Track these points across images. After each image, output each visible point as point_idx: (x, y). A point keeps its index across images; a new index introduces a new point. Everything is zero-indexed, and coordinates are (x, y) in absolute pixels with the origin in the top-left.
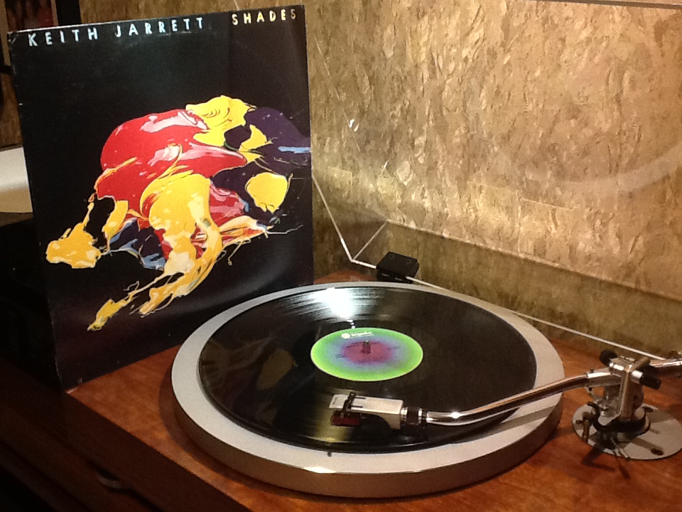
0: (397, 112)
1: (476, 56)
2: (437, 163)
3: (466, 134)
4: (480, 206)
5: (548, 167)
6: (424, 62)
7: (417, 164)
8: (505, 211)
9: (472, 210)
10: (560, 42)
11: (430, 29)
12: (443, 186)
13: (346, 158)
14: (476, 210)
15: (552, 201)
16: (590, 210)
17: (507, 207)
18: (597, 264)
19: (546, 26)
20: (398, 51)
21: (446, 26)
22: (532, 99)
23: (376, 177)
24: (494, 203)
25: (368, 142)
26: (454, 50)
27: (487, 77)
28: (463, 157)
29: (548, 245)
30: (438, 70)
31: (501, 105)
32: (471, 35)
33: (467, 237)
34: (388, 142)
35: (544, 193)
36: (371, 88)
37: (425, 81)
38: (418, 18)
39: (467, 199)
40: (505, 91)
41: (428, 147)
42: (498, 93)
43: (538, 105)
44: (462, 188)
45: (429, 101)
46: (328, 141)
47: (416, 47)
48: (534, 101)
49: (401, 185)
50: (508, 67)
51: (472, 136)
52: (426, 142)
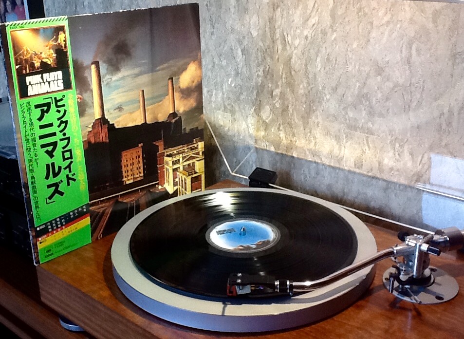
0: (261, 73)
1: (313, 34)
2: (288, 107)
3: (308, 87)
4: (318, 136)
5: (363, 109)
6: (278, 39)
7: (275, 108)
8: (335, 139)
9: (312, 138)
10: (370, 24)
11: (282, 17)
12: (293, 122)
13: (227, 104)
14: (315, 138)
15: (366, 131)
16: (392, 137)
17: (336, 136)
18: (397, 173)
19: (360, 13)
20: (260, 32)
21: (292, 15)
22: (351, 63)
23: (247, 117)
24: (328, 133)
25: (241, 93)
26: (298, 31)
27: (320, 49)
28: (306, 102)
29: (364, 161)
30: (288, 44)
31: (330, 67)
32: (309, 21)
33: (310, 157)
34: (255, 93)
35: (361, 126)
36: (243, 57)
37: (279, 52)
38: (274, 10)
39: (309, 131)
40: (333, 58)
41: (282, 96)
42: (328, 59)
43: (355, 67)
44: (306, 124)
45: (282, 66)
46: (214, 93)
47: (273, 29)
48: (353, 64)
49: (264, 122)
50: (335, 42)
51: (311, 89)
52: (281, 93)
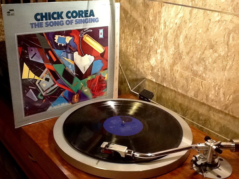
0: (152, 40)
1: (180, 22)
2: (164, 59)
3: (174, 50)
4: (177, 77)
5: (201, 66)
6: (162, 23)
7: (157, 59)
8: (185, 80)
9: (174, 78)
10: (209, 20)
11: (165, 11)
12: (165, 68)
13: (134, 54)
15: (202, 78)
18: (216, 103)
19: (205, 14)
20: (154, 18)
21: (171, 11)
22: (198, 40)
24: (182, 76)
26: (173, 20)
27: (183, 31)
28: (173, 58)
29: (199, 94)
30: (166, 26)
31: (187, 41)
32: (178, 15)
33: (172, 87)
34: (148, 50)
35: (199, 75)
36: (144, 30)
37: (162, 30)
39: (173, 74)
40: (189, 36)
41: (162, 53)
42: (186, 37)
43: (199, 43)
44: (172, 70)
45: (163, 37)
46: (129, 47)
47: (160, 17)
49: (151, 66)
50: (190, 28)
